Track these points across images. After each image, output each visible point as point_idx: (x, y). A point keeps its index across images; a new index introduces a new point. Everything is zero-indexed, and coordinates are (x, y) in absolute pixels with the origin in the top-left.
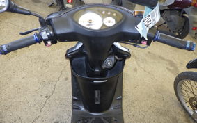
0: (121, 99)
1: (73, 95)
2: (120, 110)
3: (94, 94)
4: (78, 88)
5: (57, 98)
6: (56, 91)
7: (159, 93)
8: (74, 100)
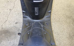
0: (51, 12)
1: (23, 10)
2: (50, 18)
3: (34, 9)
4: (25, 6)
5: (16, 10)
6: (15, 6)
7: (68, 7)
8: (23, 13)
